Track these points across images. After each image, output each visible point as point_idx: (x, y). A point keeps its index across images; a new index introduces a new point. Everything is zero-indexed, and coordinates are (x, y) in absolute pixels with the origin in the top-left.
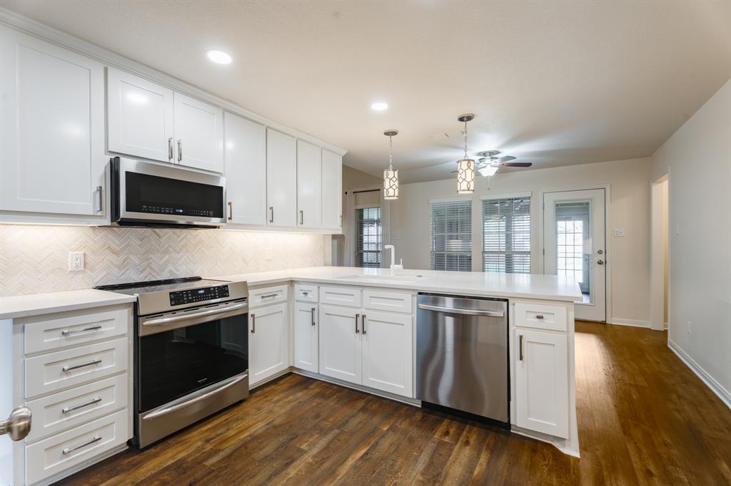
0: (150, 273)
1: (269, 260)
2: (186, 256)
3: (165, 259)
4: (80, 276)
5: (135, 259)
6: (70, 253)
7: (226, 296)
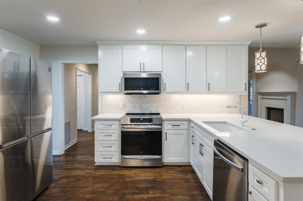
0: (142, 110)
1: (197, 108)
2: (155, 105)
3: (148, 105)
4: (123, 110)
5: (138, 105)
6: (121, 103)
7: (151, 122)
